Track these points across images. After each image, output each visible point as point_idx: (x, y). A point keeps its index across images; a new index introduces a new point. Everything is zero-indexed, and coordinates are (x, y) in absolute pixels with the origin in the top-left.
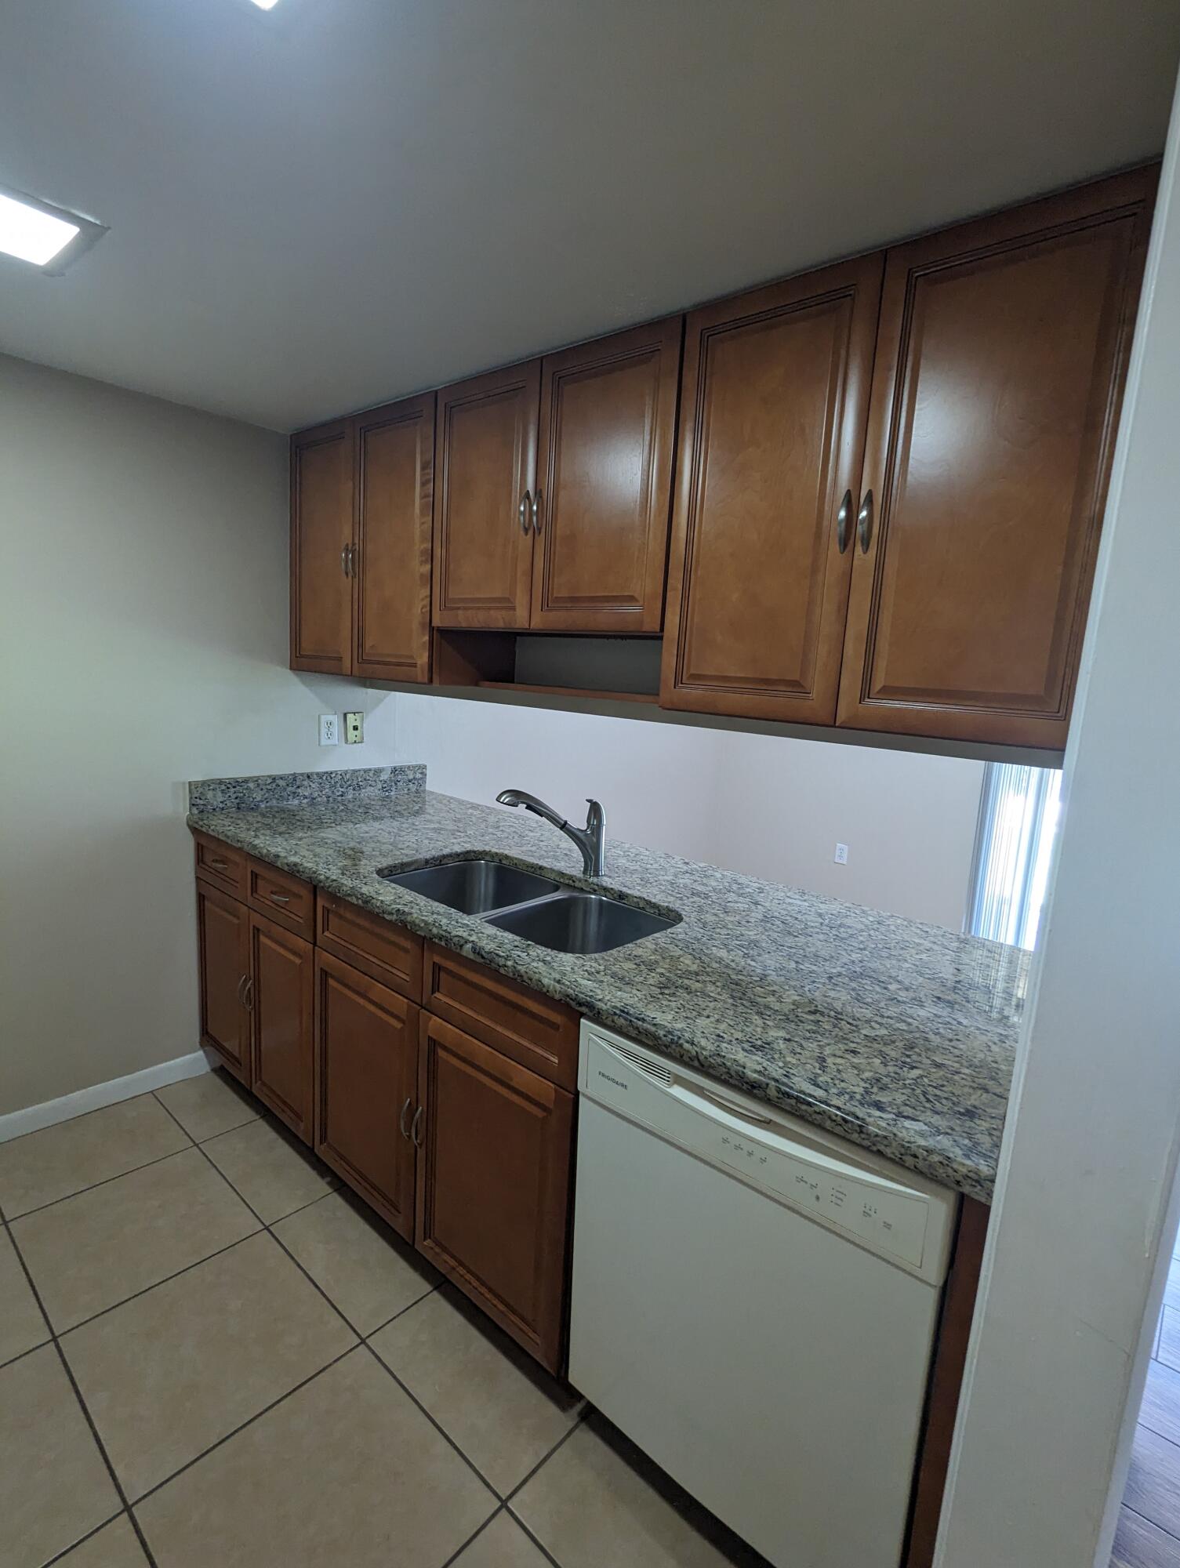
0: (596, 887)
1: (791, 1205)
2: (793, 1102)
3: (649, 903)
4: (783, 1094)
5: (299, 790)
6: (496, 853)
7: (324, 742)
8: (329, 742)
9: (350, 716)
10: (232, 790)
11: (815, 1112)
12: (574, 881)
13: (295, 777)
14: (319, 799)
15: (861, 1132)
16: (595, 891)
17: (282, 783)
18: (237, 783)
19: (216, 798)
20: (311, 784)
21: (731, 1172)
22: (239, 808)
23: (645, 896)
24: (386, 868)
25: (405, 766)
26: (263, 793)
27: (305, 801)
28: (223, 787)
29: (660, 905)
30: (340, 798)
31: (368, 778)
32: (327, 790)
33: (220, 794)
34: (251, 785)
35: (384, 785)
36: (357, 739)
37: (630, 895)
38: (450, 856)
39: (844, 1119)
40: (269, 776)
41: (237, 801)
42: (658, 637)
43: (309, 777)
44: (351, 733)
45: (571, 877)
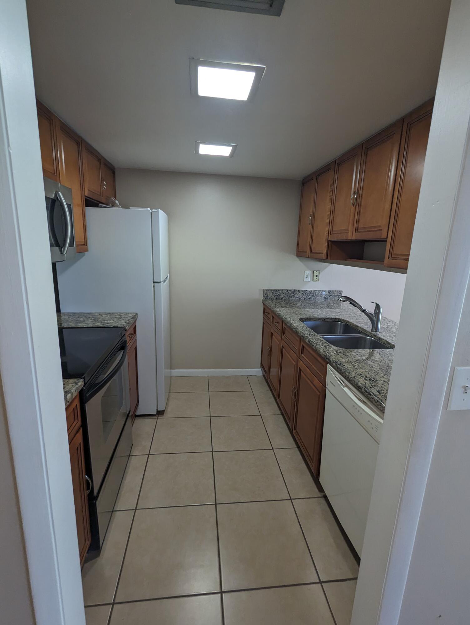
0: (372, 335)
1: (367, 430)
2: (367, 394)
3: (387, 342)
4: (365, 391)
5: (295, 295)
6: (345, 320)
7: (305, 280)
8: (307, 280)
9: (315, 272)
10: (275, 293)
11: (371, 398)
12: (366, 332)
13: (294, 291)
14: (302, 299)
15: (381, 406)
16: (372, 336)
17: (290, 292)
18: (277, 291)
19: (270, 295)
20: (299, 293)
21: (355, 417)
22: (276, 299)
23: (387, 340)
24: (304, 318)
25: (334, 291)
26: (284, 295)
27: (297, 299)
28: (272, 292)
29: (391, 344)
30: (309, 299)
31: (319, 293)
32: (304, 296)
33: (271, 293)
34: (281, 292)
35: (325, 297)
36: (317, 280)
37: (382, 338)
38: (329, 318)
39: (378, 401)
40: (286, 290)
41: (276, 296)
42: (385, 241)
43: (299, 291)
44: (315, 278)
45: (366, 331)
